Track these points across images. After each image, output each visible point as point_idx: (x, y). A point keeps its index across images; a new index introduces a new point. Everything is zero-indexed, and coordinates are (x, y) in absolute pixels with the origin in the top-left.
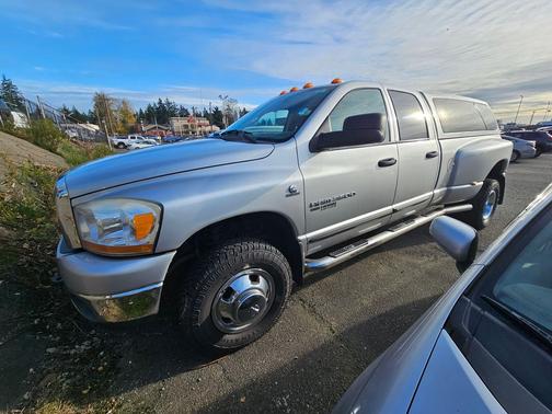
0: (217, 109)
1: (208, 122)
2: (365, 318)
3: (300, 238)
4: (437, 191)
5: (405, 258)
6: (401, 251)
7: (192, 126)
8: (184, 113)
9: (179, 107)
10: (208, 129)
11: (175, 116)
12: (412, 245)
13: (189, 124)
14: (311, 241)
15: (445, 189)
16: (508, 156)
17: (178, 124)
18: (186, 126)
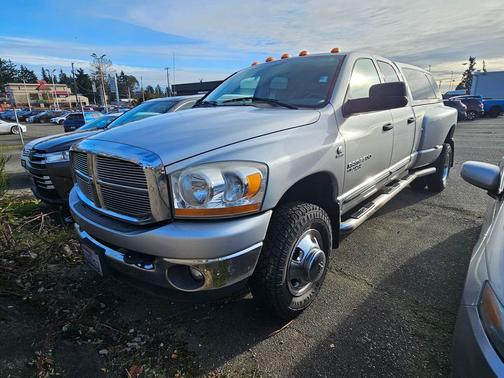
0: (81, 71)
1: (69, 90)
2: (389, 272)
3: (339, 198)
4: (412, 155)
5: (394, 221)
6: (388, 215)
7: (44, 96)
8: (28, 76)
9: (18, 68)
10: (72, 99)
11: (12, 81)
12: (394, 210)
13: (40, 93)
14: (345, 202)
15: (417, 153)
16: (455, 121)
17: (20, 92)
18: (34, 96)
